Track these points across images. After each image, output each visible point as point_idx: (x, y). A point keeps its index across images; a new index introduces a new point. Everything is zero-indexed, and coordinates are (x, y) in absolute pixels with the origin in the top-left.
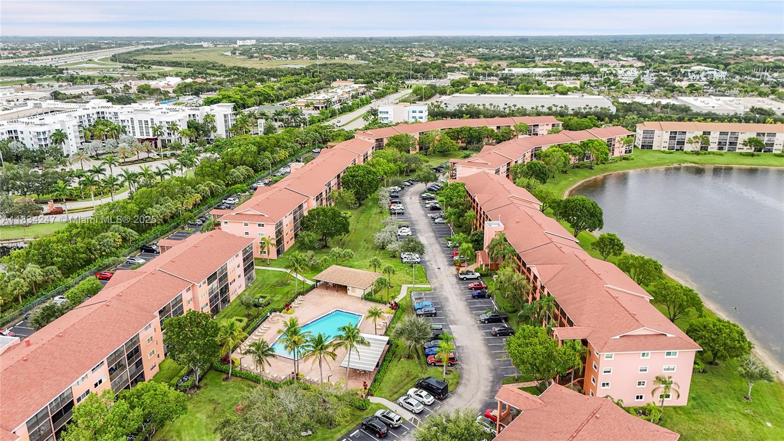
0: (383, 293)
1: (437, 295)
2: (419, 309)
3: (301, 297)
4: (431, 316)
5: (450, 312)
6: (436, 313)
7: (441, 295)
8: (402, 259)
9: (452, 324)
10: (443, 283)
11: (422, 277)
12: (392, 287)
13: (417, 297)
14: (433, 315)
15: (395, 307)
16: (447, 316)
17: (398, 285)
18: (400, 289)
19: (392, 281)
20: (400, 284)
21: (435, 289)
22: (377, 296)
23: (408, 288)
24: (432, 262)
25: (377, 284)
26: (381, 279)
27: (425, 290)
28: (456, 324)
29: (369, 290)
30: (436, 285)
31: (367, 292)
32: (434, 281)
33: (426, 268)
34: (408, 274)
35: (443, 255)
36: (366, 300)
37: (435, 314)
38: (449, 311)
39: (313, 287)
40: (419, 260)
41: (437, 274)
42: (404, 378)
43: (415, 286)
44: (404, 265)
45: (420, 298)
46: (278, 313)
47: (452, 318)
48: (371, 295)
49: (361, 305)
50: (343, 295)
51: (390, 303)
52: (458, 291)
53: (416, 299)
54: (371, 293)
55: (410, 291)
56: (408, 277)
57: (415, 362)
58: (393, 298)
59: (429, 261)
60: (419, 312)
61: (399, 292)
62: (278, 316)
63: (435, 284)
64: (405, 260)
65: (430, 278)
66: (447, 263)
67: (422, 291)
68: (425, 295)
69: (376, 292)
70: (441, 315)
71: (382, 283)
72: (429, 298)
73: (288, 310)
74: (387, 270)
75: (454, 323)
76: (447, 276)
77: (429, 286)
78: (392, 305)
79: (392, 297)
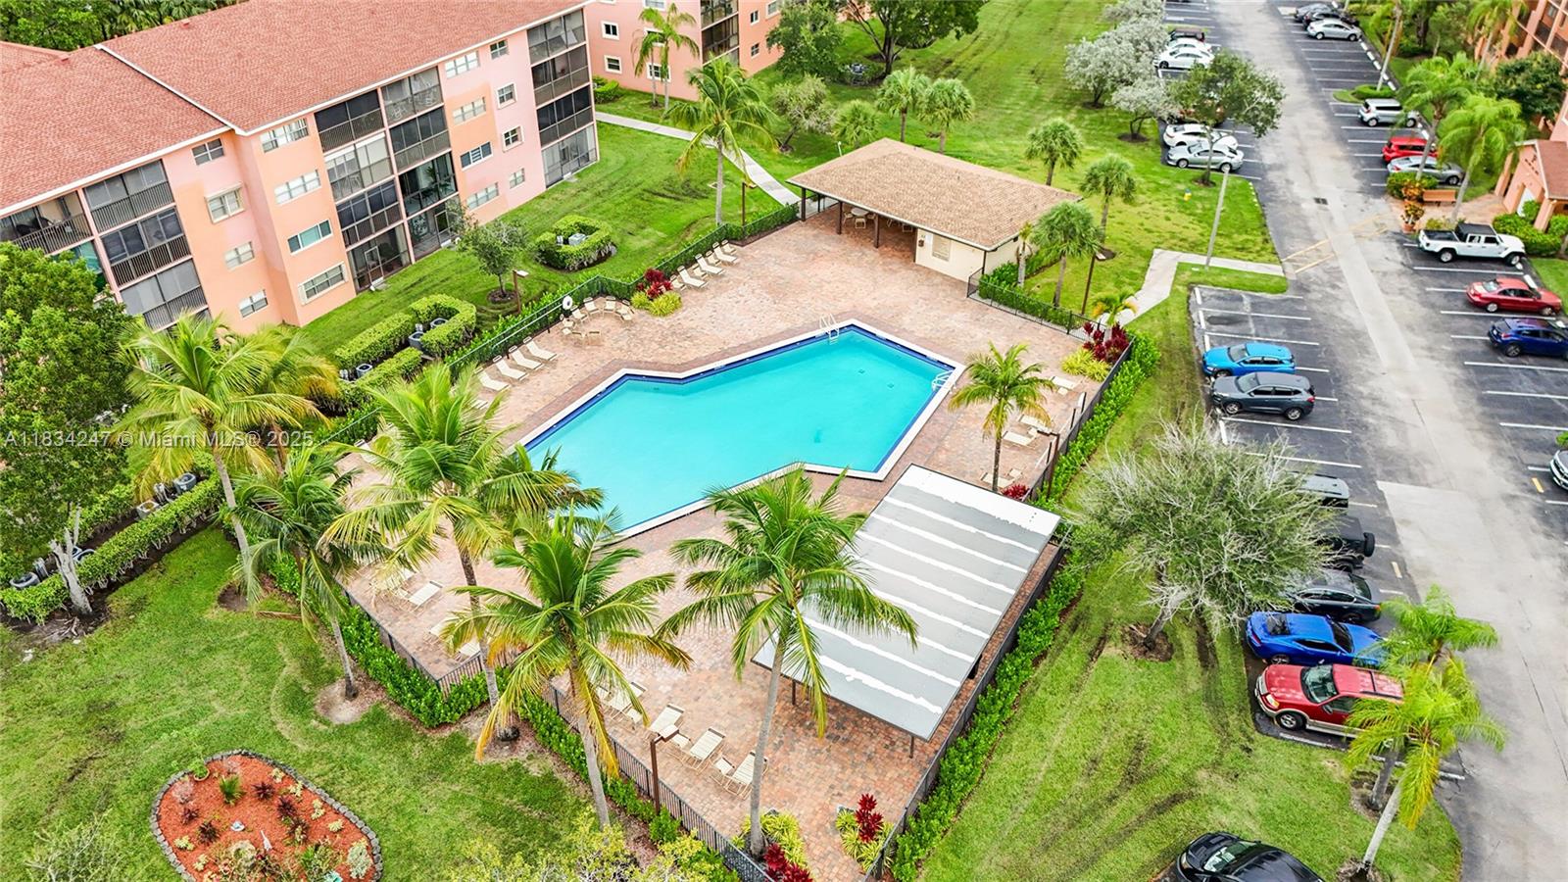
0: (1068, 278)
1: (1310, 312)
2: (1229, 372)
3: (728, 248)
4: (1284, 416)
5: (1378, 410)
6: (1310, 404)
7: (1332, 316)
8: (1167, 147)
9: (1390, 476)
10: (1342, 264)
11: (1243, 228)
12: (1111, 255)
13: (1217, 313)
14: (1296, 414)
15: (1115, 347)
16: (1366, 427)
17: (1138, 250)
18: (1145, 269)
19: (1113, 230)
20: (1146, 244)
21: (1302, 288)
22: (1039, 288)
23: (1181, 268)
24: (1291, 174)
25: (1045, 234)
26: (1067, 213)
27: (1255, 285)
28: (1412, 478)
29: (1006, 256)
30: (1308, 268)
31: (995, 262)
32: (1299, 249)
33: (1266, 195)
34: (1183, 207)
35: (1338, 151)
36: (985, 295)
37: (1305, 410)
38: (1375, 400)
39: (788, 217)
40: (1238, 159)
41: (1312, 224)
42: (1108, 786)
43: (1216, 262)
44: (1173, 171)
45: (1231, 321)
46: (610, 304)
47: (1391, 440)
48: (1012, 281)
49: (959, 315)
50: (896, 264)
51: (1088, 329)
52: (1416, 311)
53: (1212, 320)
54: (1015, 269)
55: (1187, 283)
56: (1185, 220)
57: (1180, 681)
58: (1110, 305)
59: (1280, 167)
60: (1225, 387)
61: (1137, 280)
62: (607, 313)
63: (1301, 263)
64: (1177, 154)
65: (1280, 234)
66: (1356, 184)
67: (1242, 287)
68: (1255, 306)
69: (1035, 267)
70: (1333, 416)
71: (1069, 234)
72: (1273, 324)
73: (653, 295)
74: (1102, 182)
75: (1401, 468)
76: (1358, 236)
77: (1275, 270)
78: (1099, 336)
79: (1108, 301)
